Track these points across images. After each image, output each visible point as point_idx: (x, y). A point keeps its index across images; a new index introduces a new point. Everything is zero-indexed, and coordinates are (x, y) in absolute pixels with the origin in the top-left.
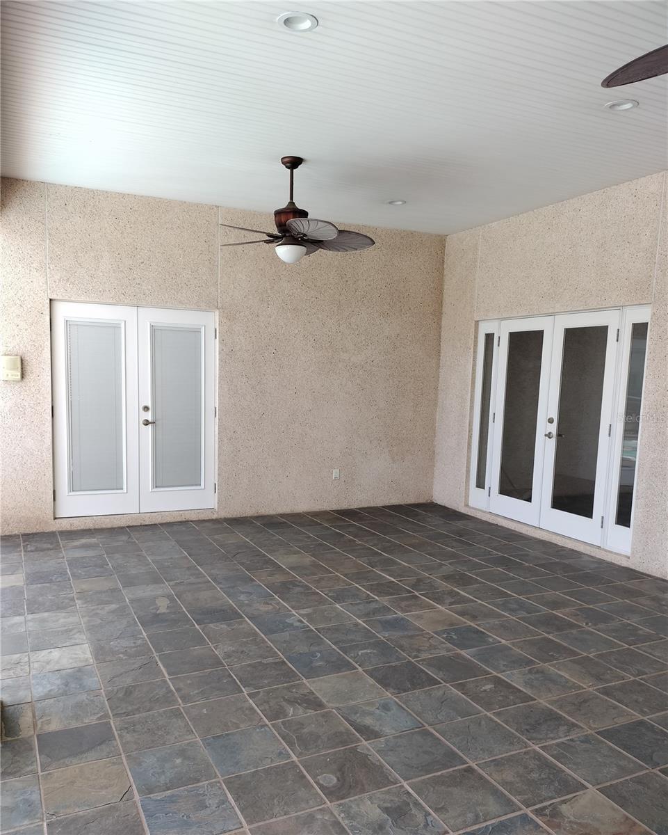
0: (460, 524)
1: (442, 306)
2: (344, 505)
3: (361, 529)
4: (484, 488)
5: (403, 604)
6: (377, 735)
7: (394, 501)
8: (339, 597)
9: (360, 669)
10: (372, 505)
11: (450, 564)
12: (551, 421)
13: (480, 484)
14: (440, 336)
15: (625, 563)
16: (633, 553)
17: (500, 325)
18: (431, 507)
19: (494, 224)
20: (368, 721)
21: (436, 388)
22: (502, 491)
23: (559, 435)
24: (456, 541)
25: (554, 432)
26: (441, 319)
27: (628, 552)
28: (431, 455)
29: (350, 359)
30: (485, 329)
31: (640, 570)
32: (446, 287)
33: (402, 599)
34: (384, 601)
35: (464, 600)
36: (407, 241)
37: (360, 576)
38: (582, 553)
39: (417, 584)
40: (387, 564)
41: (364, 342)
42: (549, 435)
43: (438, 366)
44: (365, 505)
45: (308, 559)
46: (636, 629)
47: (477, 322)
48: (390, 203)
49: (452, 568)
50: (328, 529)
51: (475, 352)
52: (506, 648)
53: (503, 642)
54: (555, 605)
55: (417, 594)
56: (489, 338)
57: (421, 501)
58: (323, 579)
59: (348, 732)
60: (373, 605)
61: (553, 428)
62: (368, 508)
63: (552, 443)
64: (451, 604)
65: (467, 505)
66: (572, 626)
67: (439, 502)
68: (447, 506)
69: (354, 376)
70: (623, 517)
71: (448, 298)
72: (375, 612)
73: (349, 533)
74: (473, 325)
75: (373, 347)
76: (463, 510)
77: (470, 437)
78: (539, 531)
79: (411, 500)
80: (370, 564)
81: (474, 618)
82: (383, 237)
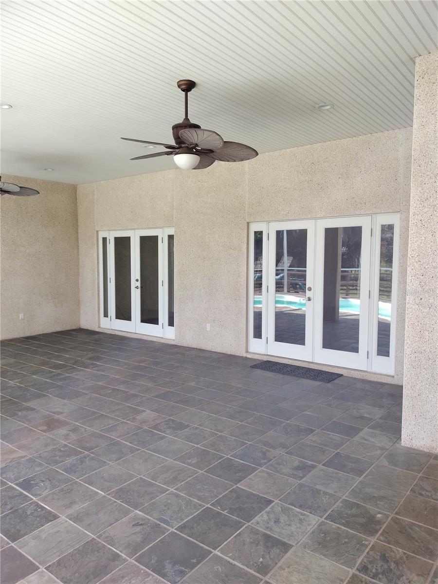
0: (96, 336)
1: (77, 222)
2: (28, 334)
3: (40, 344)
4: (108, 317)
5: (68, 371)
6: (62, 413)
7: (58, 329)
8: (34, 373)
9: (50, 396)
10: (45, 332)
11: (92, 353)
12: (137, 280)
13: (106, 315)
14: (78, 238)
15: (173, 343)
16: (175, 338)
17: (109, 233)
18: (80, 330)
19: (102, 182)
20: (57, 410)
21: (78, 266)
22: (117, 317)
23: (141, 287)
24: (95, 343)
25: (139, 286)
26: (78, 229)
27: (173, 338)
28: (78, 303)
29: (26, 251)
30: (102, 235)
31: (179, 345)
32: (79, 212)
33: (69, 369)
34: (59, 371)
35: (99, 366)
36: (55, 187)
37: (44, 363)
38: (155, 342)
39: (76, 363)
40: (57, 357)
41: (34, 241)
42: (137, 287)
43: (78, 254)
44: (41, 333)
45: (12, 361)
46: (173, 365)
47: (97, 231)
48: (45, 170)
49: (93, 355)
50: (20, 346)
51: (98, 246)
52: (118, 379)
53: (117, 377)
54: (141, 361)
55: (75, 366)
56: (104, 239)
57: (74, 328)
58: (23, 367)
59: (49, 415)
60: (53, 374)
61: (139, 284)
62: (43, 334)
63: (139, 291)
64: (93, 368)
65: (99, 327)
66: (147, 367)
67: (84, 328)
68: (89, 329)
69: (29, 260)
70: (171, 323)
71: (80, 219)
72: (54, 376)
73: (33, 347)
74: (95, 232)
75: (40, 244)
76: (97, 330)
77: (99, 291)
78: (135, 335)
79: (68, 328)
80: (48, 358)
81: (104, 371)
82: (41, 184)
